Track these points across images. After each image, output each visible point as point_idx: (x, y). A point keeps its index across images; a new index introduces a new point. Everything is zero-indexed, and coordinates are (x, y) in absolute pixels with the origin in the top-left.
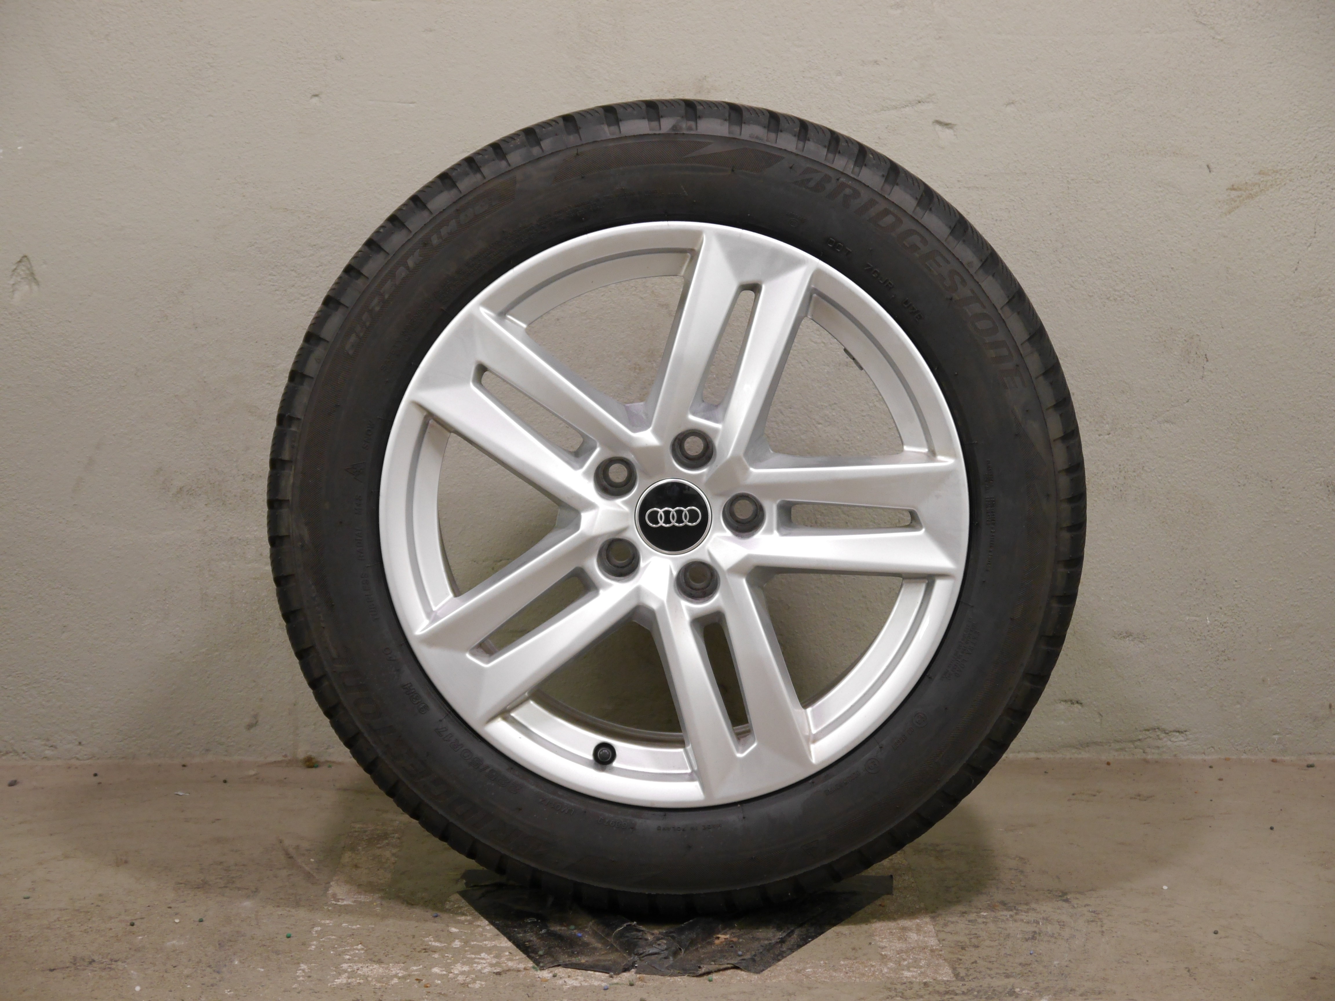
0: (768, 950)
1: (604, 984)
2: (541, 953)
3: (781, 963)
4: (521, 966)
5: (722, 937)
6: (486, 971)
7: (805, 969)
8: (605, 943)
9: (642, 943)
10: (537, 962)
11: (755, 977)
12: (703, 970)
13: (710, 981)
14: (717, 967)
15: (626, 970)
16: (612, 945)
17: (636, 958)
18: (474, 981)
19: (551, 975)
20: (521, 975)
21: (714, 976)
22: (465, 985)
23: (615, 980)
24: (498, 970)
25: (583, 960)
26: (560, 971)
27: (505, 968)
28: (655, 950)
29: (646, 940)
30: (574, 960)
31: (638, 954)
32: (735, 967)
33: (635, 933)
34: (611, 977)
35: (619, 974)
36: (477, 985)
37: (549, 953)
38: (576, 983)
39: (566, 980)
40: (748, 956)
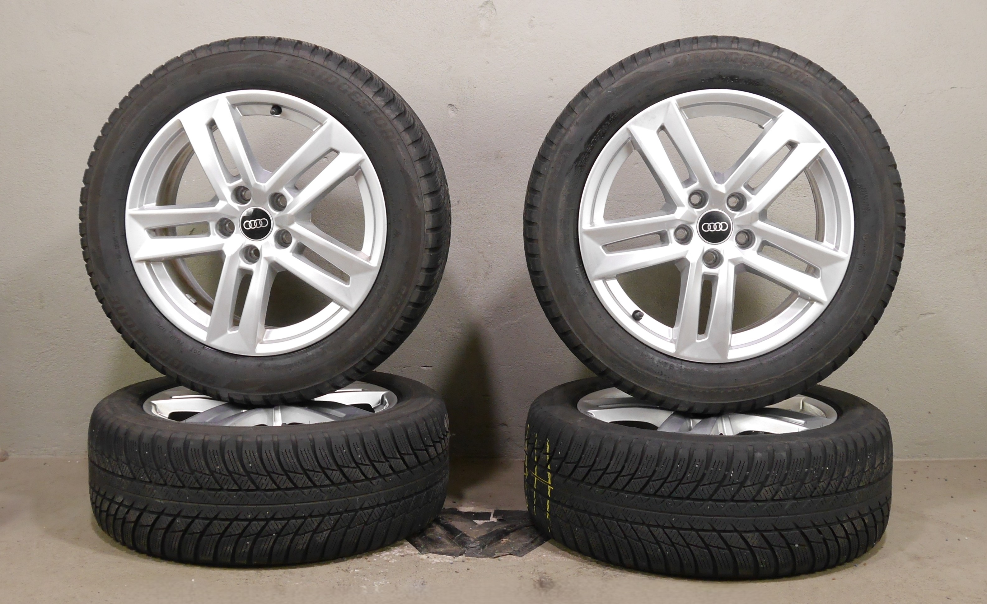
0: (526, 547)
1: (451, 561)
2: (422, 547)
3: (531, 552)
4: (413, 553)
5: (505, 540)
6: (397, 555)
7: (542, 554)
8: (451, 542)
9: (468, 542)
10: (420, 551)
11: (520, 558)
12: (496, 555)
13: (499, 560)
14: (502, 554)
15: (461, 555)
16: (455, 543)
17: (466, 549)
18: (391, 559)
19: (427, 557)
20: (413, 557)
21: (501, 558)
22: (387, 561)
23: (456, 559)
24: (402, 554)
25: (441, 550)
26: (431, 555)
27: (406, 553)
28: (474, 546)
29: (470, 540)
30: (437, 550)
31: (466, 547)
32: (511, 554)
33: (465, 537)
34: (454, 558)
35: (458, 556)
36: (393, 561)
37: (426, 547)
38: (438, 561)
39: (434, 559)
40: (516, 549)
